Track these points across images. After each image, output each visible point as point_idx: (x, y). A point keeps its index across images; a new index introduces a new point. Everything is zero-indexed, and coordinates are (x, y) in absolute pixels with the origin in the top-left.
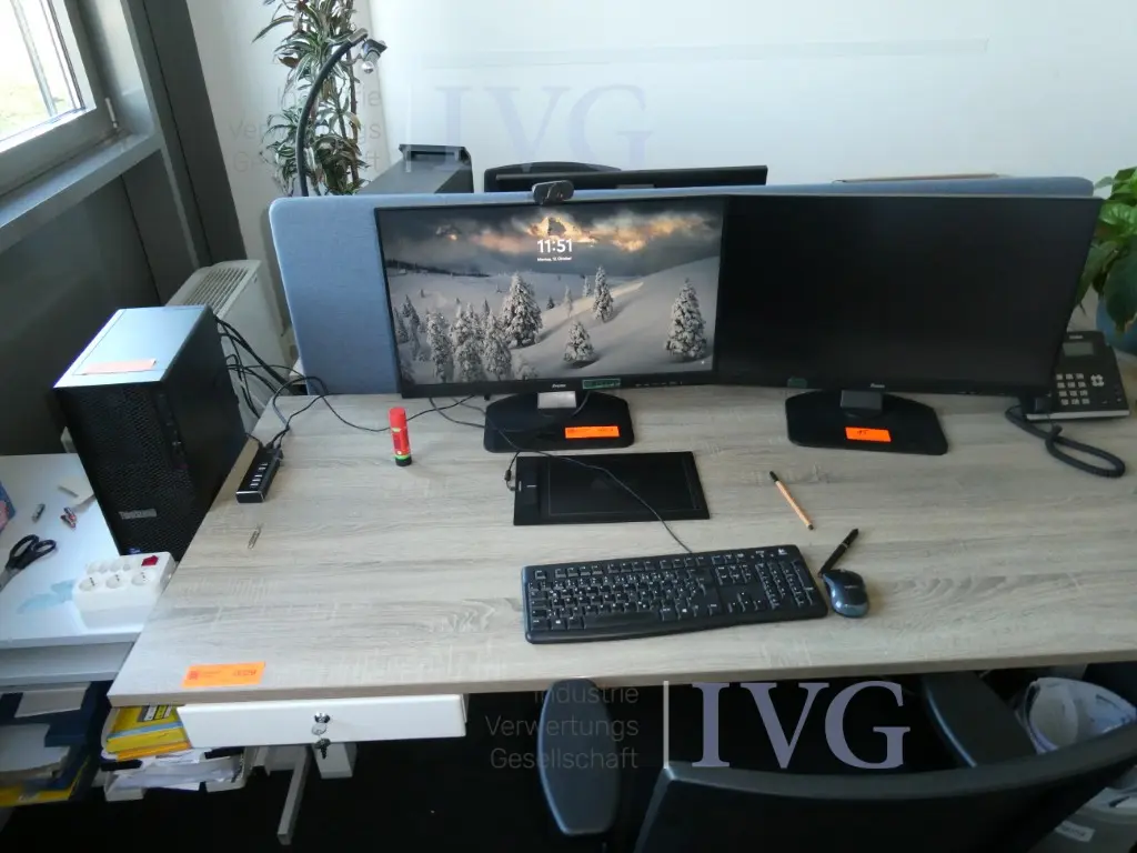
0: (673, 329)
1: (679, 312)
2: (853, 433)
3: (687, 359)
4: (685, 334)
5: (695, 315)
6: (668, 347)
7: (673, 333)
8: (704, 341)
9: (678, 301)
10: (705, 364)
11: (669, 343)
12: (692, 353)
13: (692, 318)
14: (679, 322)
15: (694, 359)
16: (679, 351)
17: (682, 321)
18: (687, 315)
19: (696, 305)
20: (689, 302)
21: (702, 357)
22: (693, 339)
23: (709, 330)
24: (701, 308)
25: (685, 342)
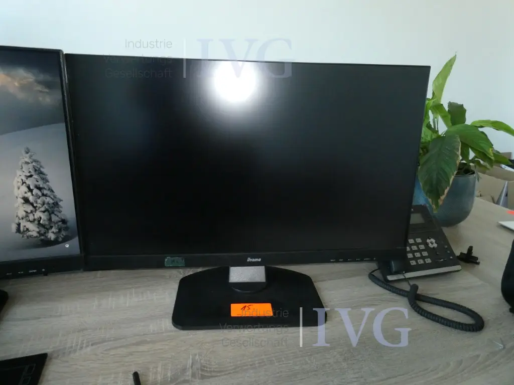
0: (22, 209)
1: (24, 189)
2: (237, 310)
3: (47, 243)
4: (38, 214)
5: (45, 192)
6: (18, 230)
7: (21, 213)
8: (64, 221)
9: (20, 175)
10: (71, 247)
11: (19, 225)
12: (51, 236)
13: (43, 195)
14: (26, 200)
15: (56, 242)
16: (35, 234)
17: (31, 199)
18: (35, 191)
19: (45, 180)
20: (35, 176)
21: (66, 239)
22: (50, 220)
23: (68, 209)
24: (53, 184)
25: (39, 224)
